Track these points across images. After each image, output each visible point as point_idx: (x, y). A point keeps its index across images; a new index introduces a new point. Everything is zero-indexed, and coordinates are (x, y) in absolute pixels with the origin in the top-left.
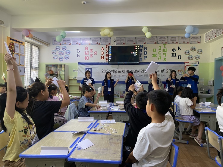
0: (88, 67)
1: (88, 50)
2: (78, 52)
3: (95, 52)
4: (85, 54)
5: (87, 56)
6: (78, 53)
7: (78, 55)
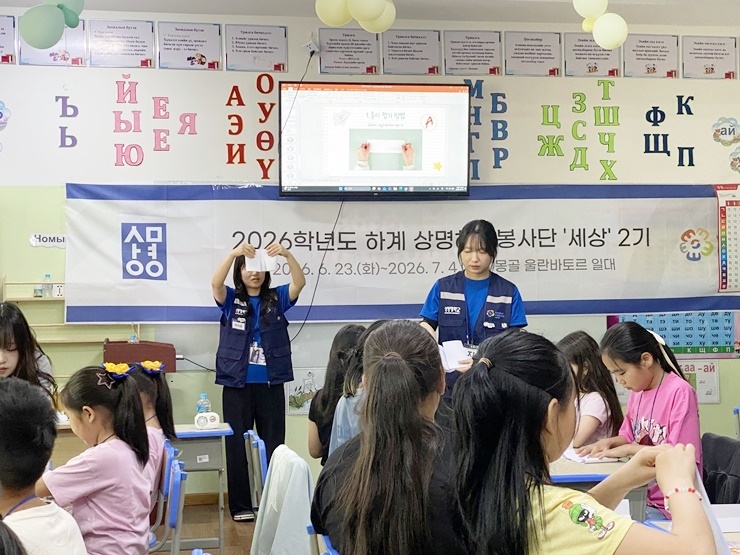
0: (137, 213)
1: (133, 100)
2: (64, 114)
3: (182, 118)
4: (118, 130)
5: (128, 139)
6: (65, 122)
7: (63, 136)
